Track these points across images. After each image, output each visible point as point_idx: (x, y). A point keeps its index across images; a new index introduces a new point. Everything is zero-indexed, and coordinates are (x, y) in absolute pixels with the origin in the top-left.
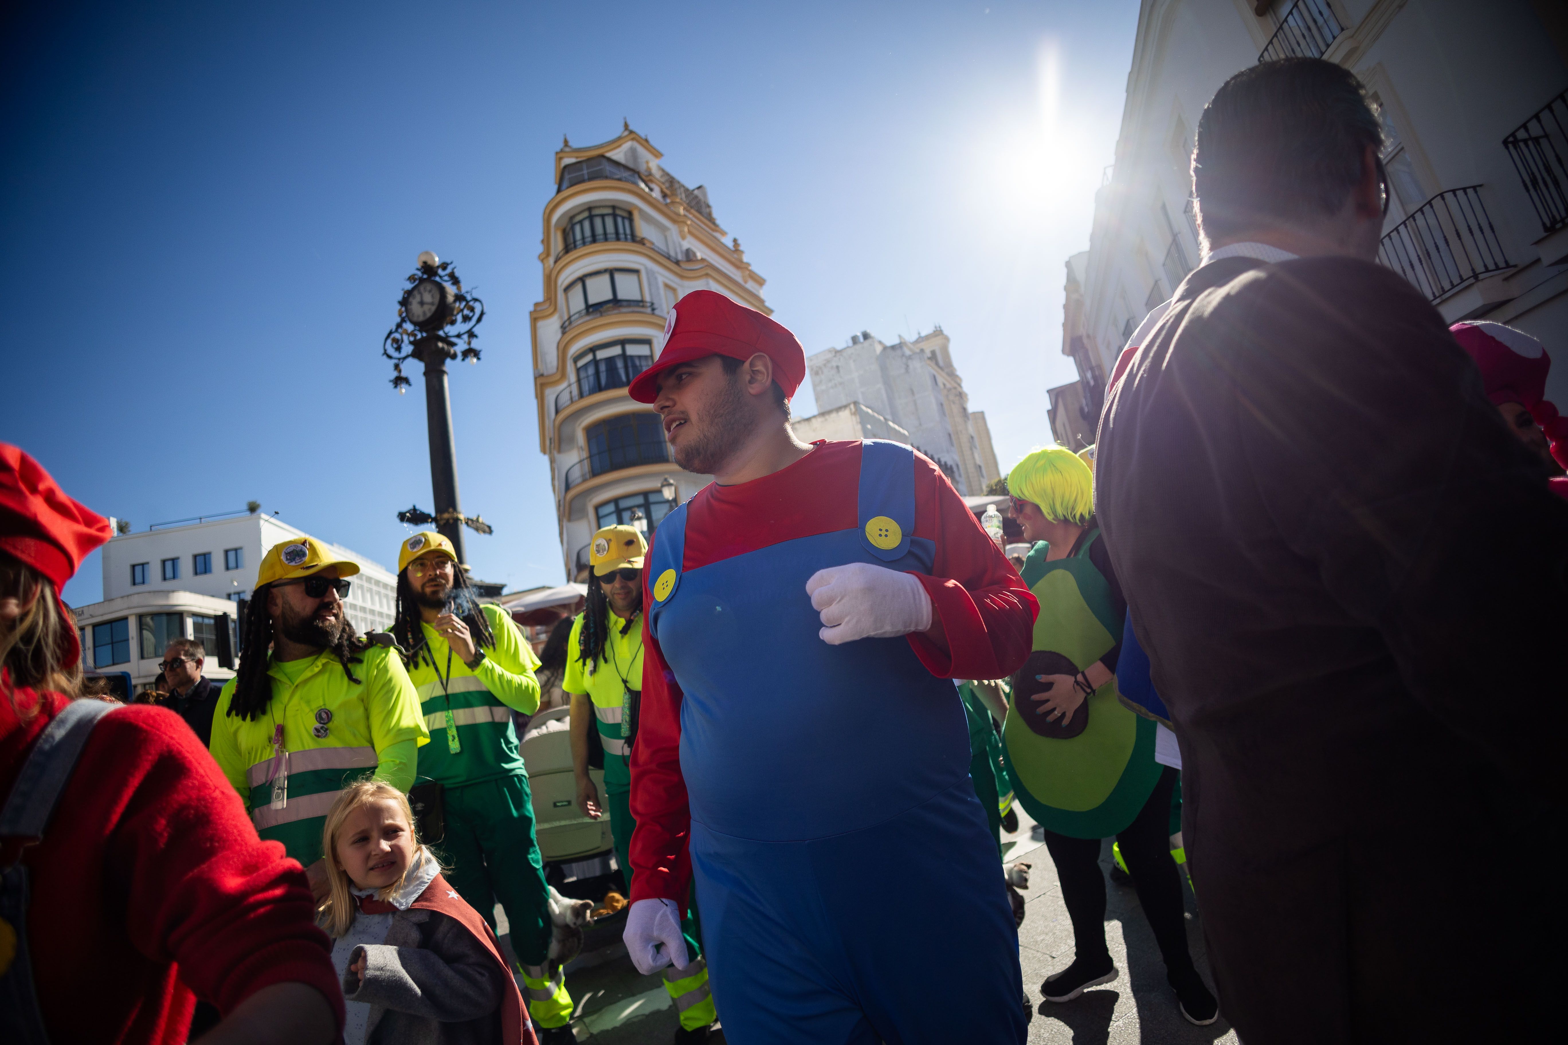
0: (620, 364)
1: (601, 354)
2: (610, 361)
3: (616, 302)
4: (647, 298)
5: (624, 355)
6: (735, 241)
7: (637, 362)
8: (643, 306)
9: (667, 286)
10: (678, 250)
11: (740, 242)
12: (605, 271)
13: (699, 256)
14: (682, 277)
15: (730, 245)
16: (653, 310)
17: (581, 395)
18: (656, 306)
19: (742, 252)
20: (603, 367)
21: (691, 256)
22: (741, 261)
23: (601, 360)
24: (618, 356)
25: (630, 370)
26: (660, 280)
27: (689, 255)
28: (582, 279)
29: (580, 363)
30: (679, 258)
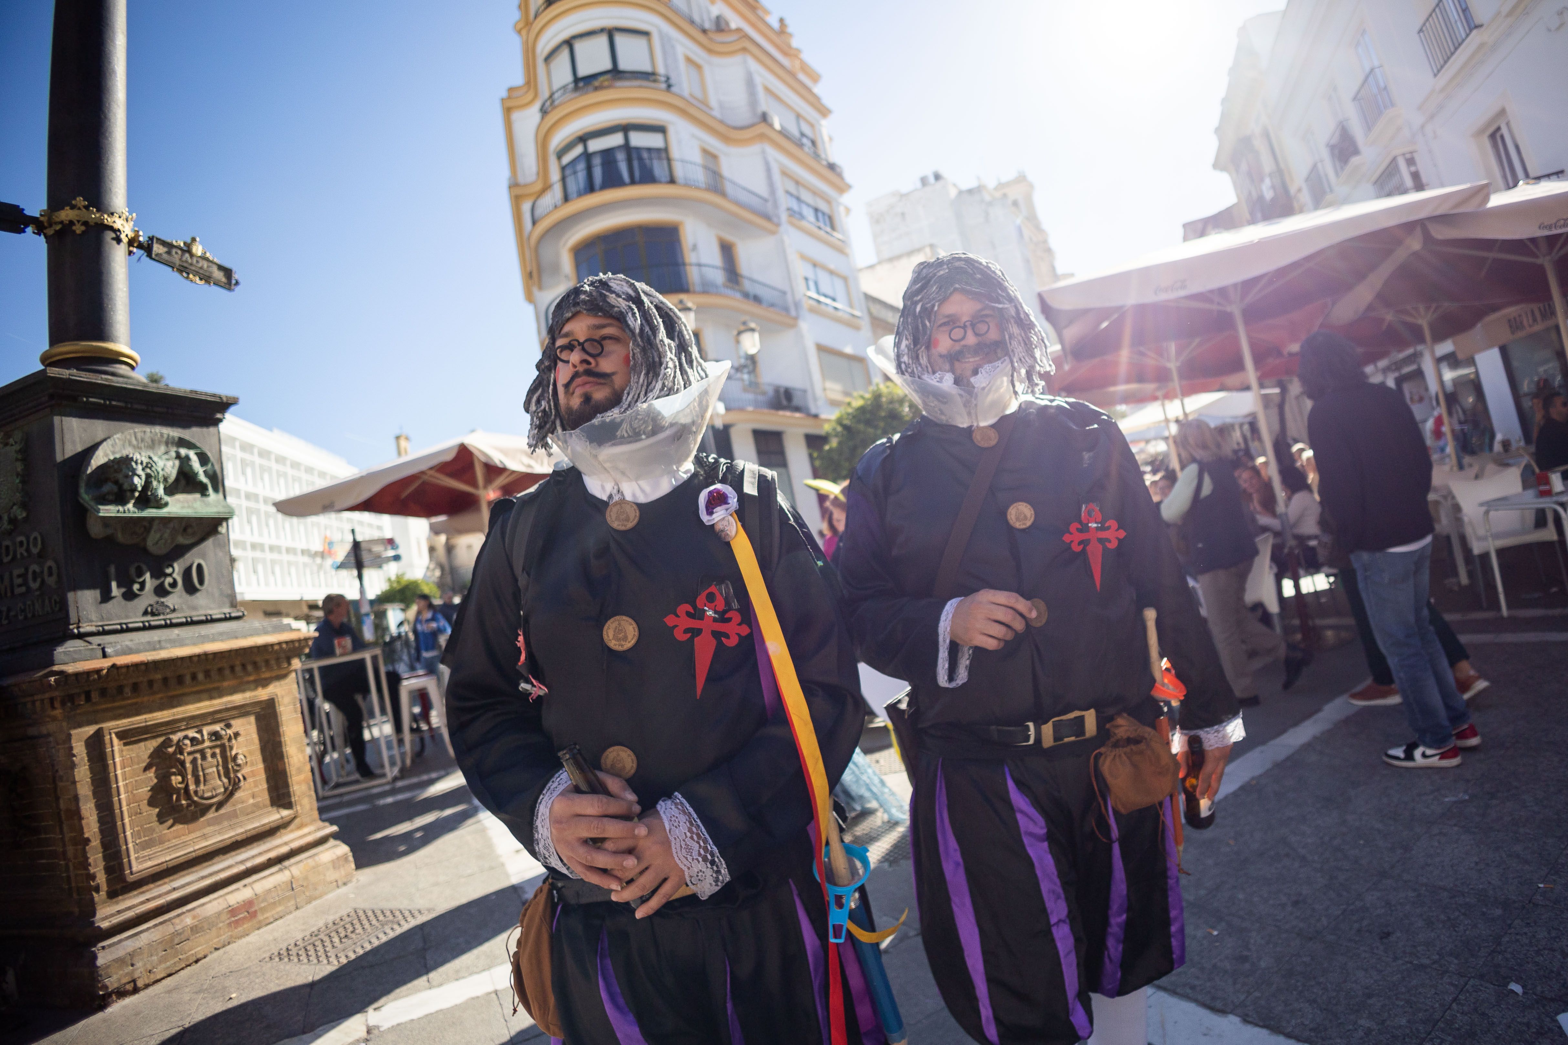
0: (621, 157)
1: (595, 145)
2: (608, 155)
3: (616, 73)
4: (661, 70)
5: (626, 146)
6: (781, 21)
7: (645, 155)
8: (655, 81)
9: (689, 60)
10: (705, 17)
11: (788, 21)
12: (602, 30)
13: (733, 26)
14: (710, 51)
15: (776, 25)
16: (669, 86)
17: (566, 199)
18: (672, 81)
19: (790, 35)
20: (597, 161)
21: (723, 26)
22: (790, 47)
23: (595, 153)
24: (619, 147)
25: (636, 164)
26: (680, 51)
27: (720, 25)
28: (569, 43)
29: (566, 159)
30: (707, 25)
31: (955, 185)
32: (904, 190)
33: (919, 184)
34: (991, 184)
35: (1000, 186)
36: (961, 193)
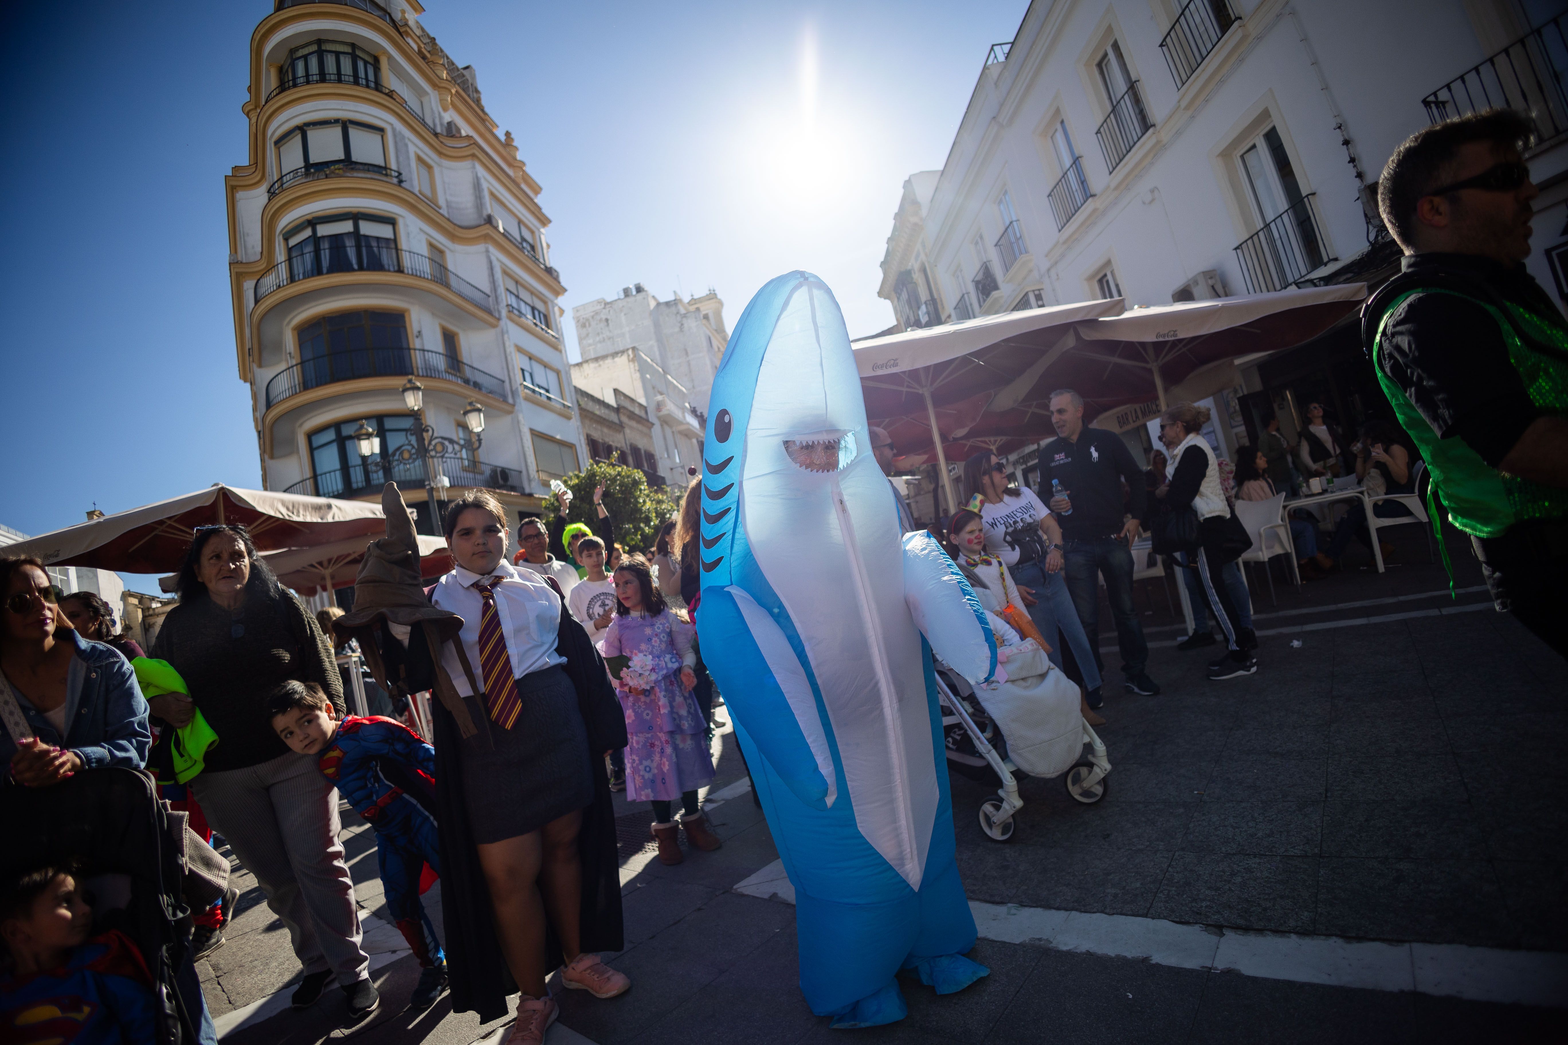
0: (349, 243)
1: (324, 230)
2: (336, 240)
3: (348, 163)
4: (393, 165)
5: (356, 233)
6: (508, 134)
7: (374, 244)
8: (386, 175)
9: (419, 159)
10: (437, 121)
11: (513, 136)
12: (337, 121)
13: (464, 133)
14: (440, 154)
15: (503, 138)
16: (401, 182)
17: (292, 279)
18: (404, 177)
19: (516, 148)
20: (325, 245)
21: (454, 132)
22: (515, 159)
23: (323, 237)
24: (349, 234)
25: (364, 250)
26: (412, 149)
27: (451, 131)
28: (302, 130)
29: (293, 241)
30: (439, 130)
31: (653, 297)
32: (609, 299)
33: (622, 295)
34: (686, 299)
35: (693, 301)
36: (659, 304)
